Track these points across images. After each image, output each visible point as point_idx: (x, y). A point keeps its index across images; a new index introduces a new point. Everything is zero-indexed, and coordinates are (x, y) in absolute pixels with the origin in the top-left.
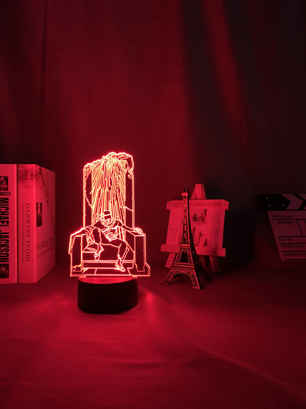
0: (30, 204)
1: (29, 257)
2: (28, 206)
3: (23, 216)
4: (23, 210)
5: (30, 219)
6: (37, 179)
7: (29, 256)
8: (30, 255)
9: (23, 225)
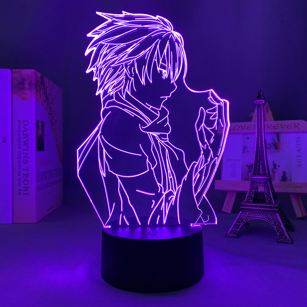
0: (27, 121)
1: (27, 189)
2: (25, 123)
3: (20, 137)
4: (19, 128)
5: (27, 140)
6: (37, 90)
9: (19, 149)
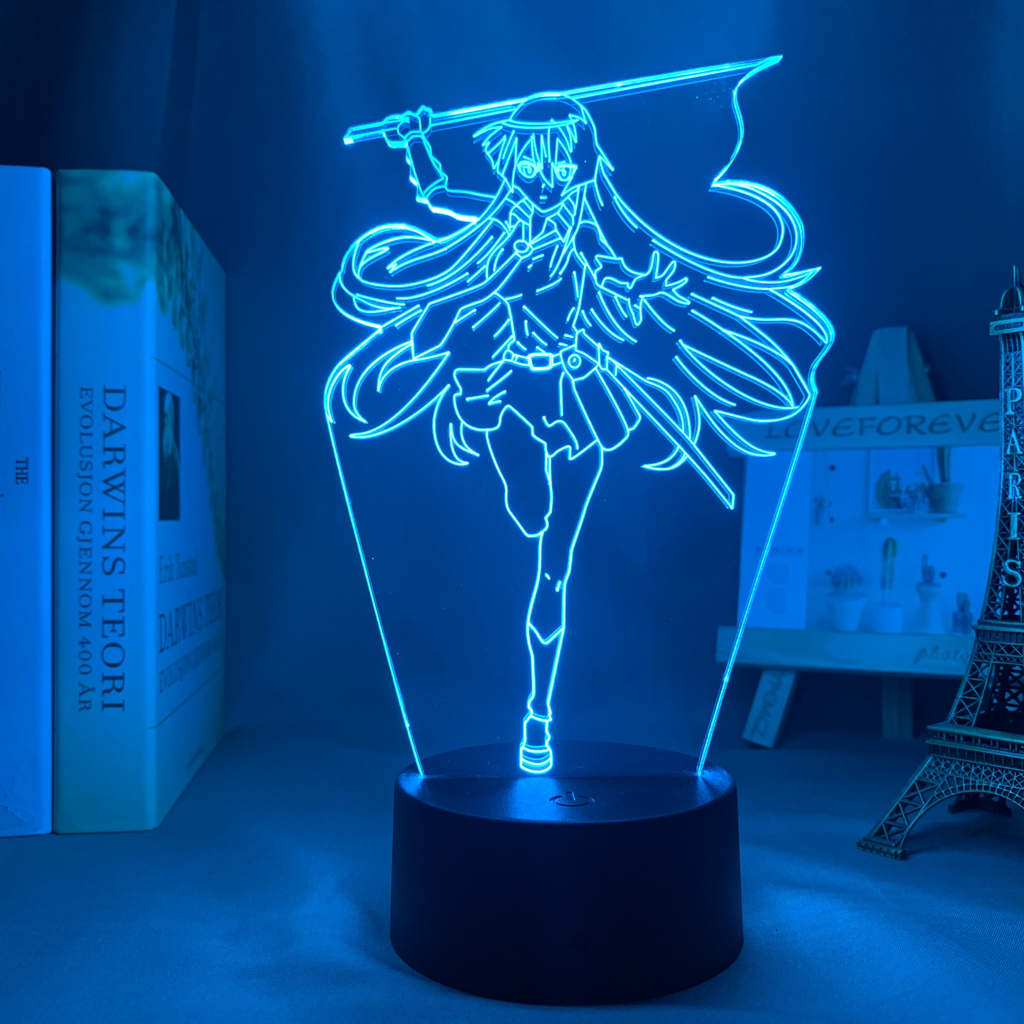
0: (122, 391)
1: (118, 684)
2: (114, 400)
3: (89, 459)
4: (86, 422)
5: (123, 474)
7: (115, 683)
9: (82, 509)
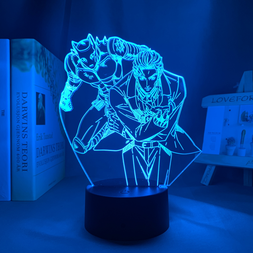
0: (27, 93)
2: (25, 95)
3: (19, 110)
4: (18, 101)
5: (27, 113)
6: (37, 60)
7: (25, 165)
8: (27, 163)
9: (17, 122)
